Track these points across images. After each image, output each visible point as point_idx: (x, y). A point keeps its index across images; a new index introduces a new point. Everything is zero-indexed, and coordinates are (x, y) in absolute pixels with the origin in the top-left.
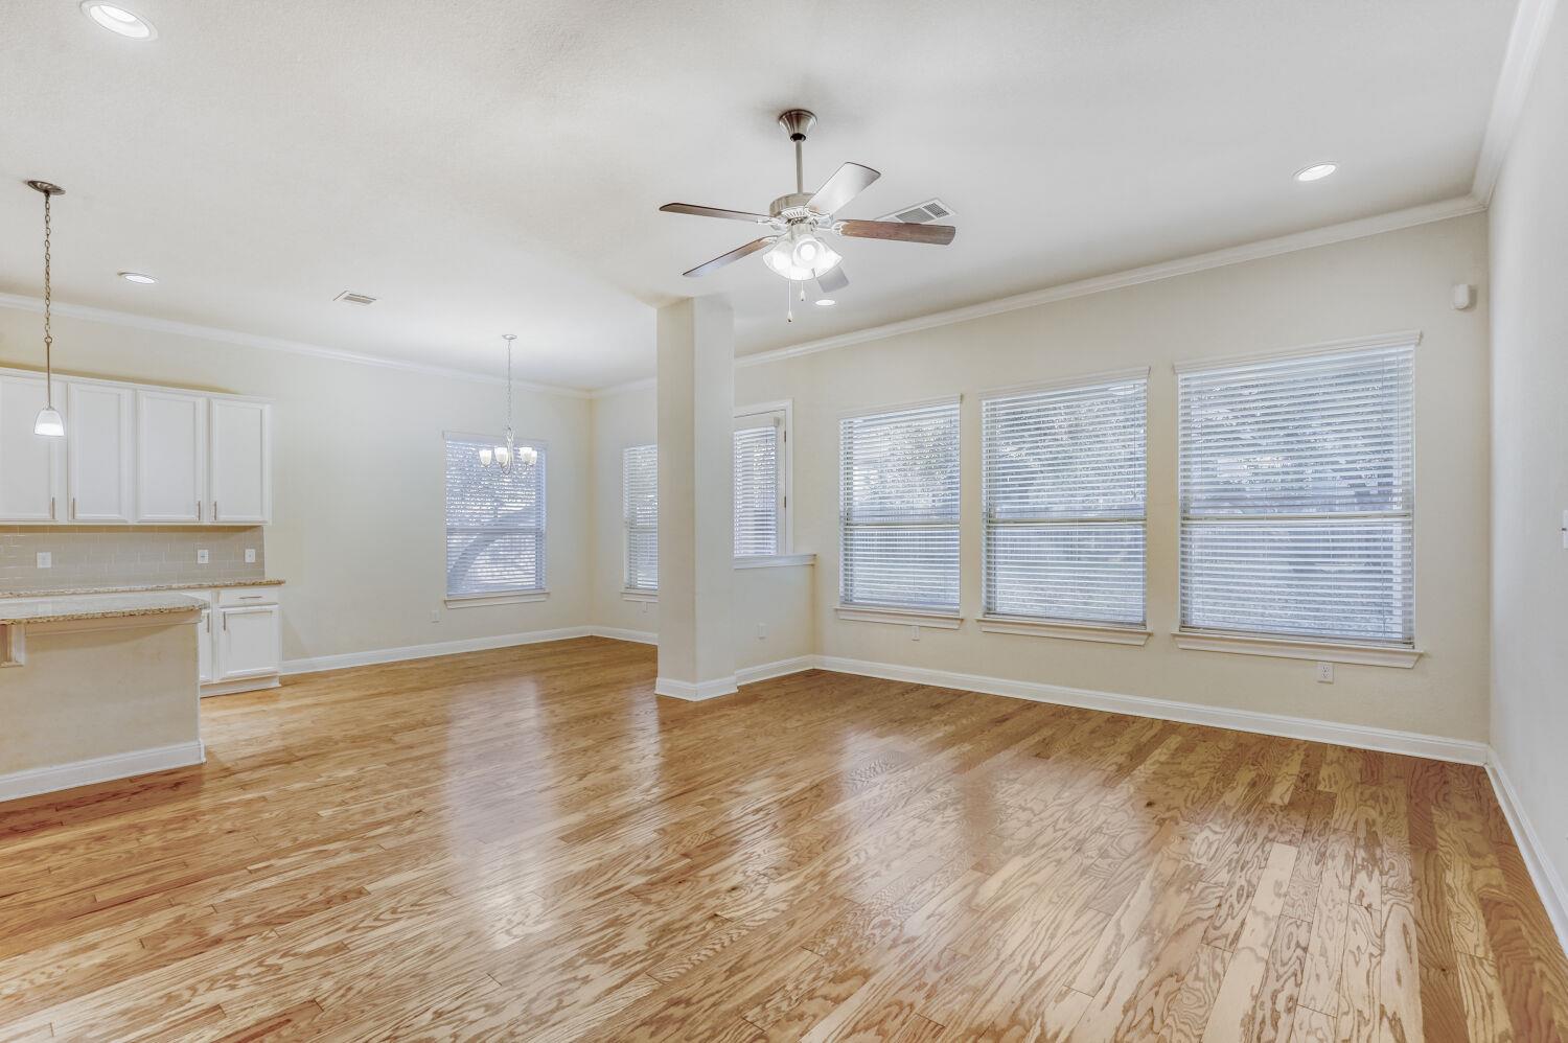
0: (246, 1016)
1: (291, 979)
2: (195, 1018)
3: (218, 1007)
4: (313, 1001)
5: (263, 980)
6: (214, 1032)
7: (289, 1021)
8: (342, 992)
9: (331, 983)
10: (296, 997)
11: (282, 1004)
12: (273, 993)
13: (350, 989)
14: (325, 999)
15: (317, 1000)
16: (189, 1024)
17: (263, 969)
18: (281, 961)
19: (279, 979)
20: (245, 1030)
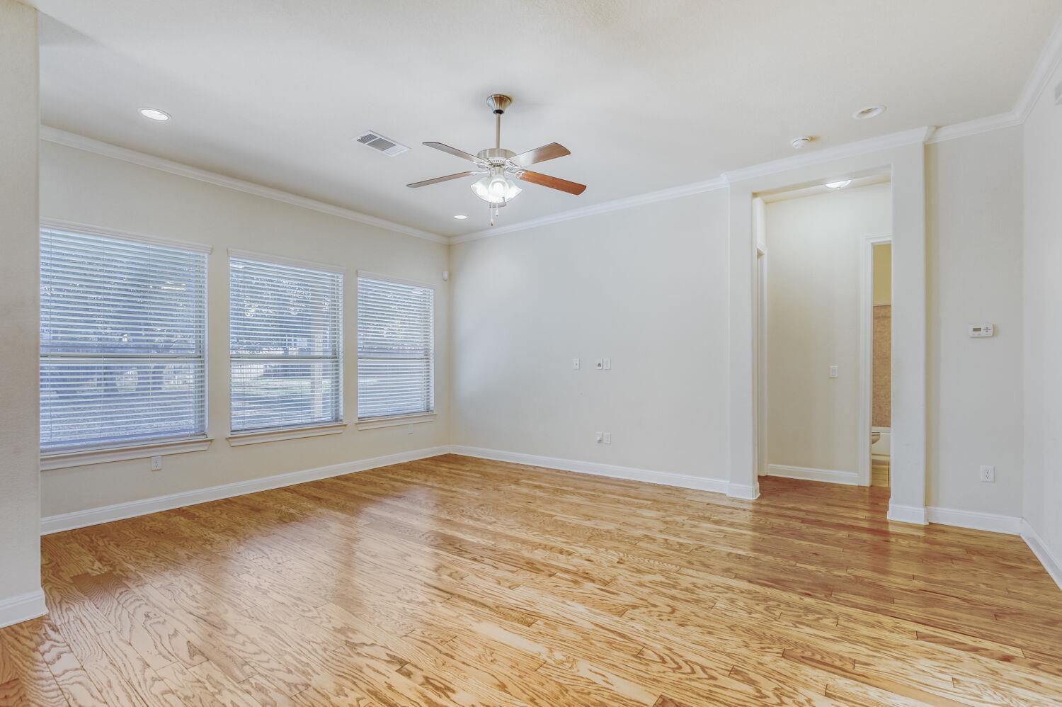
0: (818, 676)
1: (778, 677)
2: (842, 699)
3: (827, 695)
4: (783, 657)
5: (791, 690)
6: (838, 681)
7: (803, 657)
8: (767, 650)
9: (765, 658)
10: (787, 665)
11: (797, 668)
12: (795, 677)
13: (762, 648)
14: (778, 653)
15: (781, 655)
16: (847, 698)
17: (784, 699)
18: (770, 694)
19: (783, 683)
20: (824, 670)
